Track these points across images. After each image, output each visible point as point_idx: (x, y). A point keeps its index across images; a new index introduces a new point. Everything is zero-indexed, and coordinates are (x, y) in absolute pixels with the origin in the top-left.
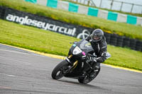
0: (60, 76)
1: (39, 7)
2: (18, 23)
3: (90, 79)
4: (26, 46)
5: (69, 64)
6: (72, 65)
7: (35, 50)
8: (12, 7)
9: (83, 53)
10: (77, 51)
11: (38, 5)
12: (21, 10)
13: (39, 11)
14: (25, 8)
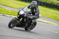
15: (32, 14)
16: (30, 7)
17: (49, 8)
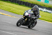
0: (20, 25)
1: (49, 5)
2: (42, 11)
3: (33, 26)
4: (45, 19)
5: (24, 20)
6: (25, 20)
7: (48, 21)
8: (40, 5)
9: (29, 15)
10: (27, 14)
11: (49, 4)
12: (43, 6)
13: (49, 6)
14: (44, 5)
15: (34, 15)
16: (33, 10)
17: (16, 4)
